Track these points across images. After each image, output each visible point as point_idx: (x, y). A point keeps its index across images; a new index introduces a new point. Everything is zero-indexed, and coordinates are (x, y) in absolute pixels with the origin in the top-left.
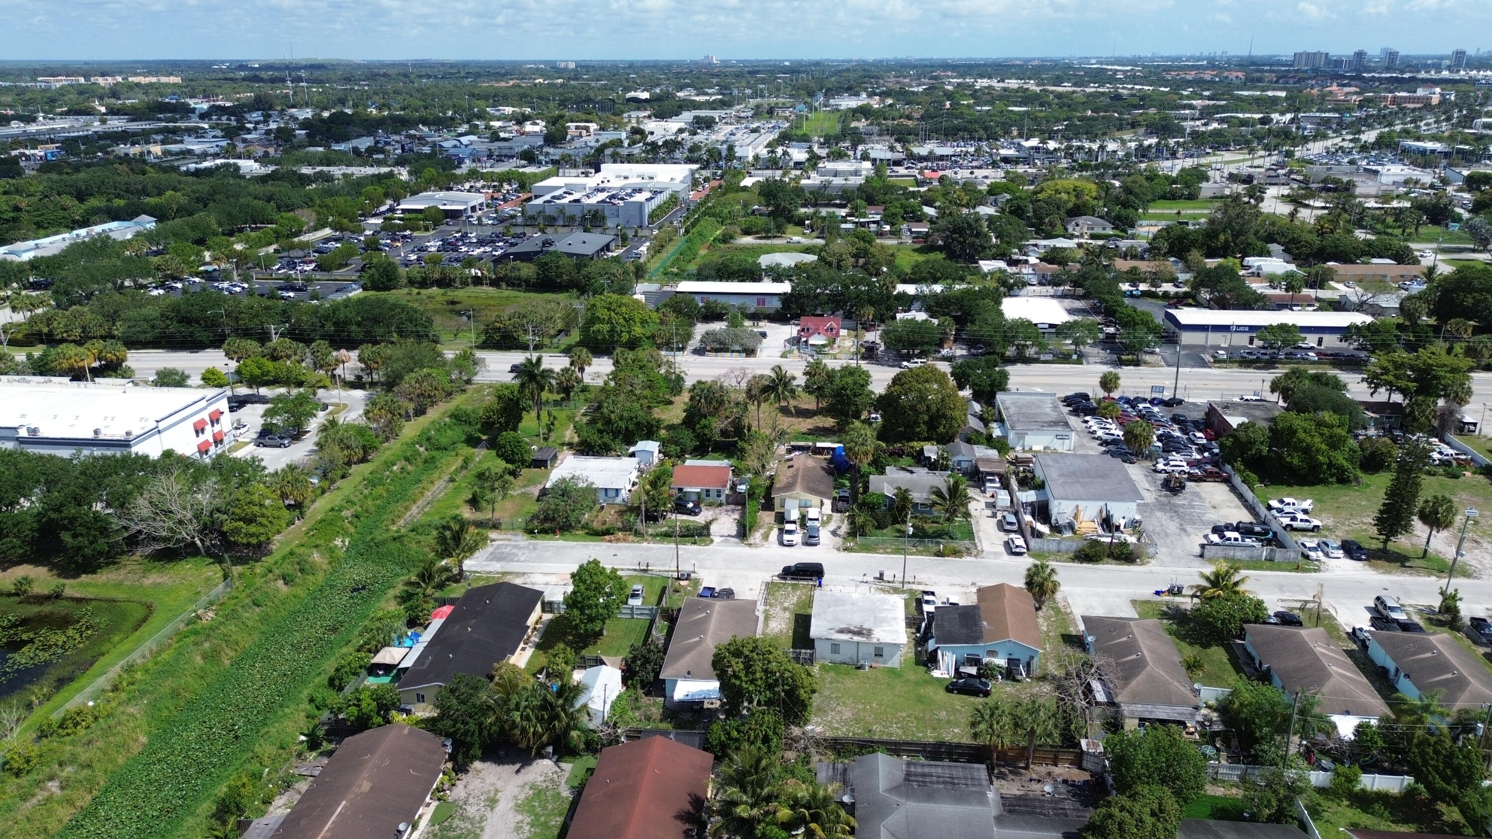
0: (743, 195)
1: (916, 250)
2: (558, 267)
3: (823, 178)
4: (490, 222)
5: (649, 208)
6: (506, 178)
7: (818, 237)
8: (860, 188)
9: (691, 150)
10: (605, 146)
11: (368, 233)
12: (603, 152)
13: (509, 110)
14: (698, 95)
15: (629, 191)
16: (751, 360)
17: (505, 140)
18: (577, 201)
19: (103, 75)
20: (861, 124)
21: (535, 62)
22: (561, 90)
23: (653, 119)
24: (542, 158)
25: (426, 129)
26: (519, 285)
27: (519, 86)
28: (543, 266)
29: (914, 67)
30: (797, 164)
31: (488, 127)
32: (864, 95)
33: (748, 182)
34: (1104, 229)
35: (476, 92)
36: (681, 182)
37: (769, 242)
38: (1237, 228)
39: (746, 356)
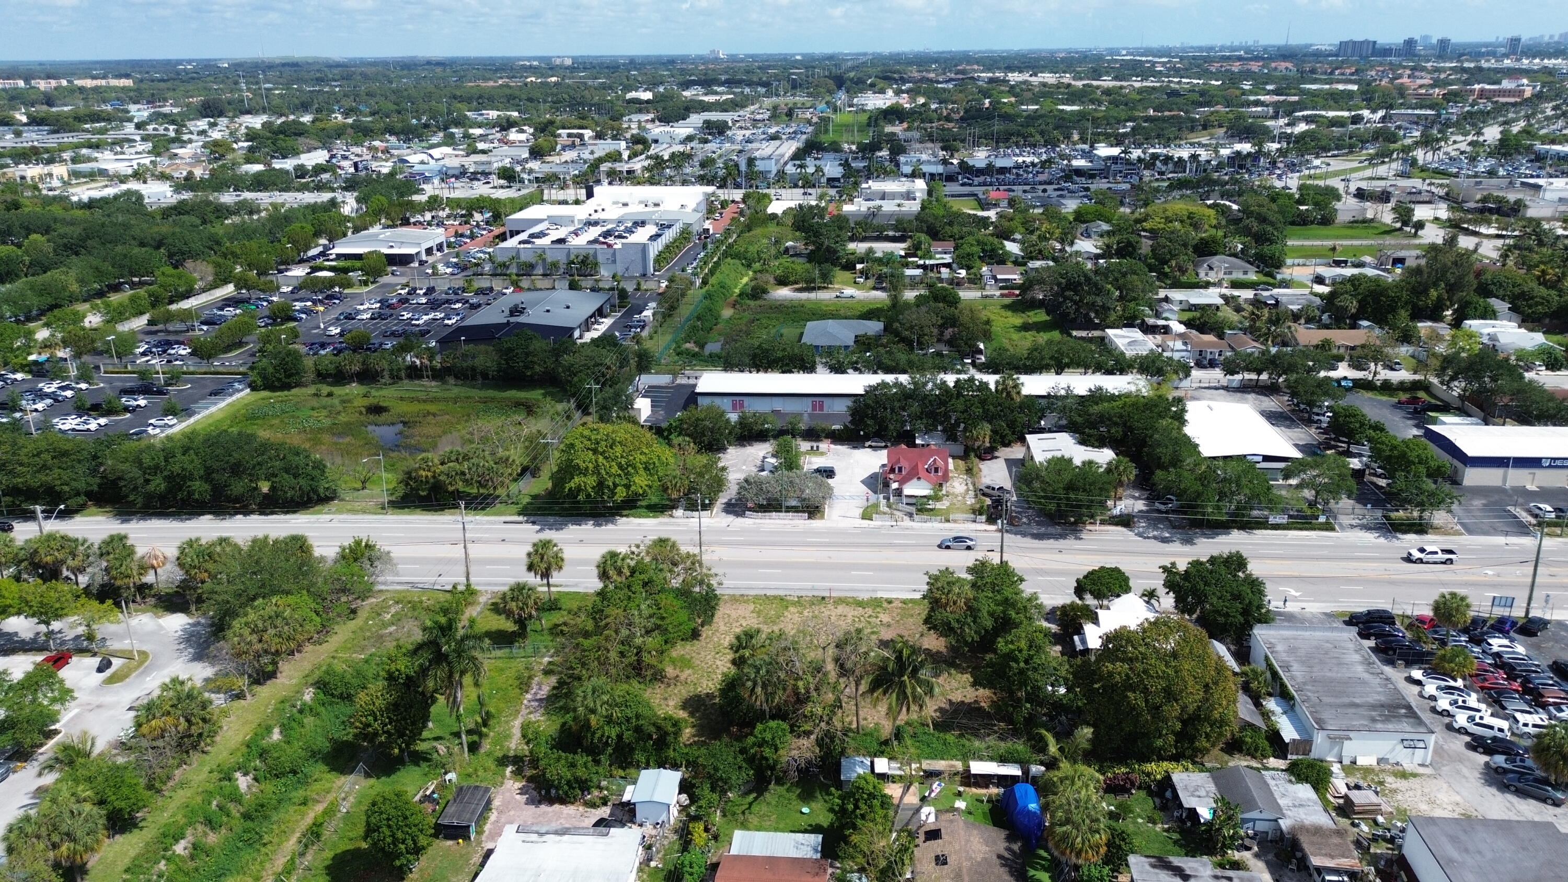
0: (772, 228)
1: (1006, 307)
2: (527, 354)
3: (871, 204)
4: (449, 270)
5: (654, 249)
6: (478, 204)
7: (875, 288)
8: (918, 217)
9: (703, 165)
10: (600, 160)
11: (285, 289)
12: (598, 167)
13: (493, 114)
14: (706, 94)
15: (630, 225)
16: (816, 523)
17: (484, 152)
18: (561, 241)
19: (49, 77)
20: (897, 129)
21: (529, 59)
22: (555, 90)
23: (657, 123)
24: (525, 176)
25: (393, 139)
26: (474, 378)
27: (508, 86)
28: (507, 354)
29: (936, 61)
30: (830, 180)
31: (467, 136)
32: (890, 93)
33: (776, 208)
34: (1245, 273)
35: (458, 93)
36: (695, 210)
37: (812, 295)
38: (1452, 280)
39: (809, 518)
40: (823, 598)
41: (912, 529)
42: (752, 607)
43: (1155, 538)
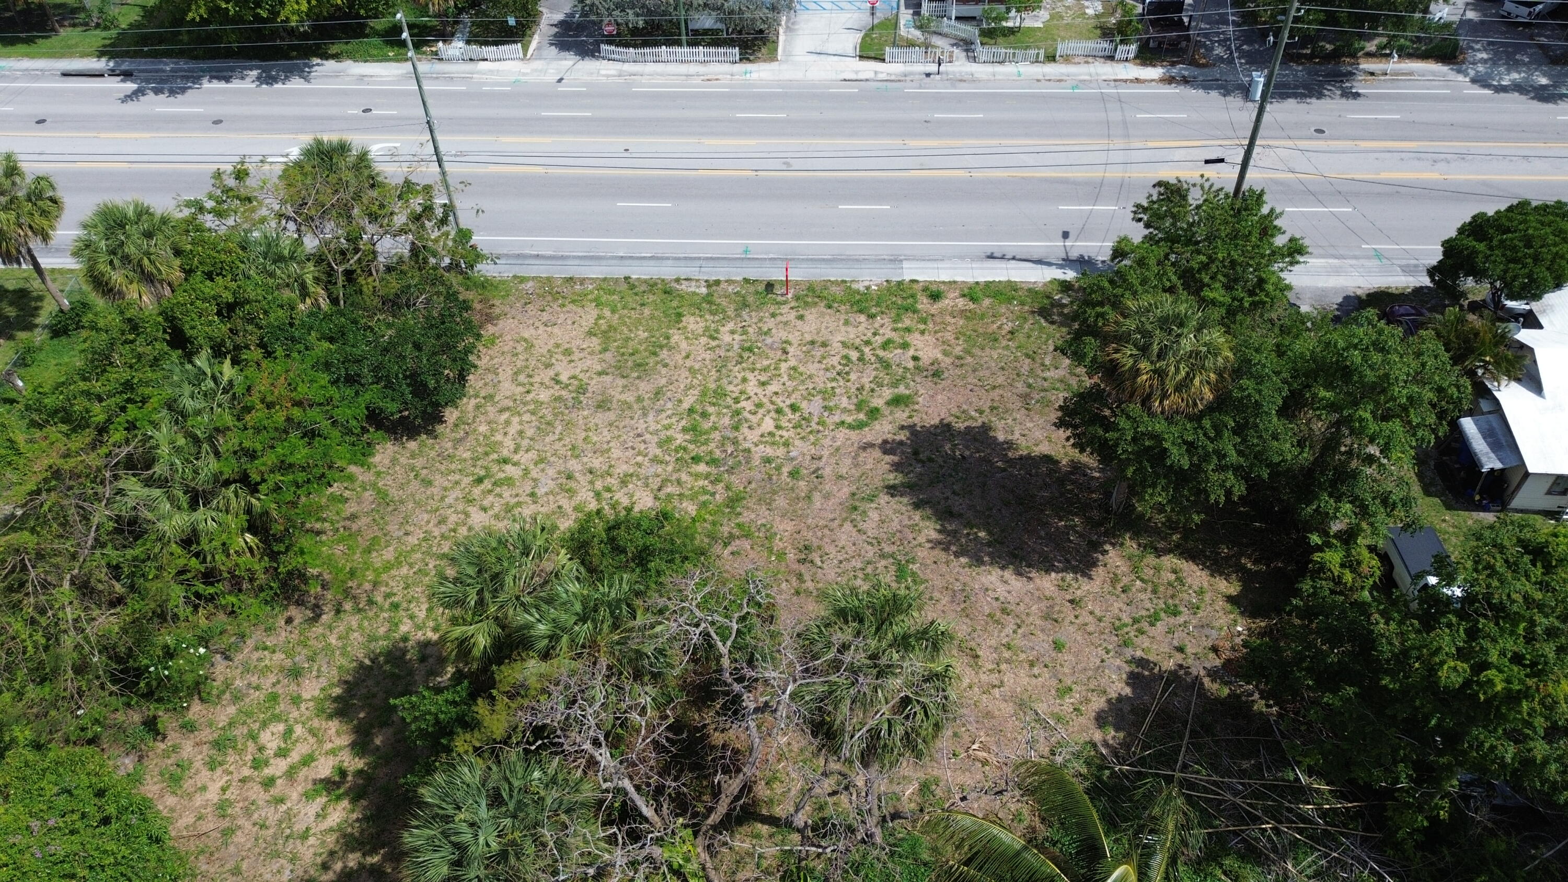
16: (758, 72)
39: (744, 58)
40: (770, 286)
41: (974, 80)
42: (589, 316)
43: (1518, 88)
